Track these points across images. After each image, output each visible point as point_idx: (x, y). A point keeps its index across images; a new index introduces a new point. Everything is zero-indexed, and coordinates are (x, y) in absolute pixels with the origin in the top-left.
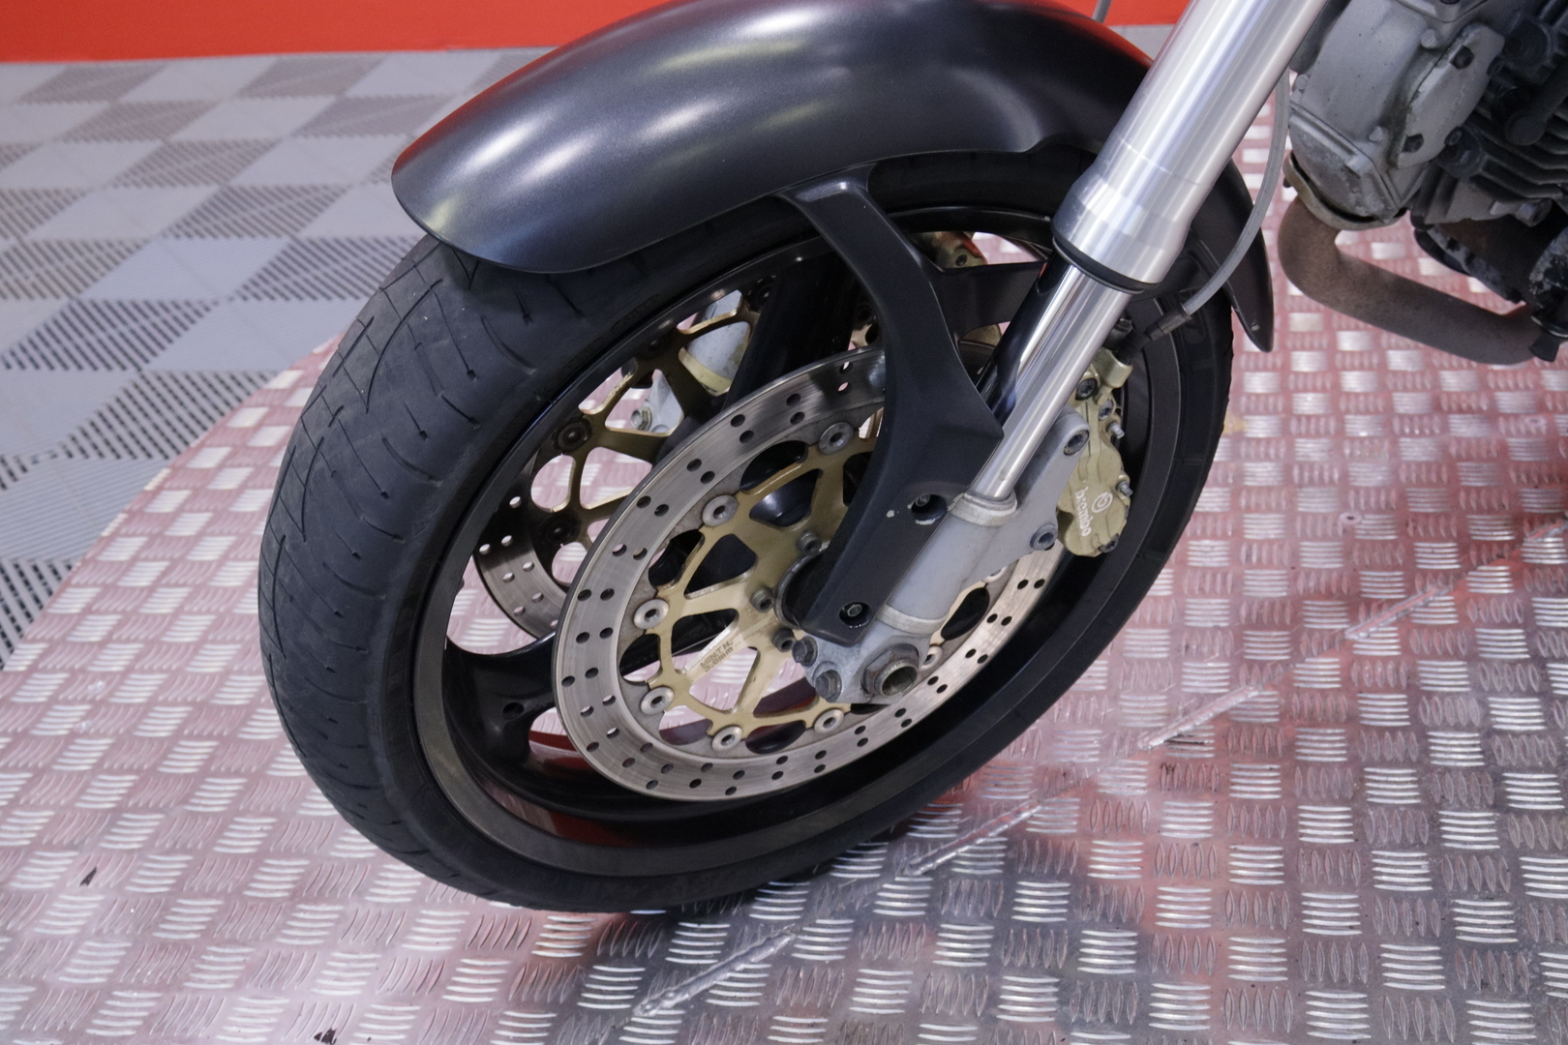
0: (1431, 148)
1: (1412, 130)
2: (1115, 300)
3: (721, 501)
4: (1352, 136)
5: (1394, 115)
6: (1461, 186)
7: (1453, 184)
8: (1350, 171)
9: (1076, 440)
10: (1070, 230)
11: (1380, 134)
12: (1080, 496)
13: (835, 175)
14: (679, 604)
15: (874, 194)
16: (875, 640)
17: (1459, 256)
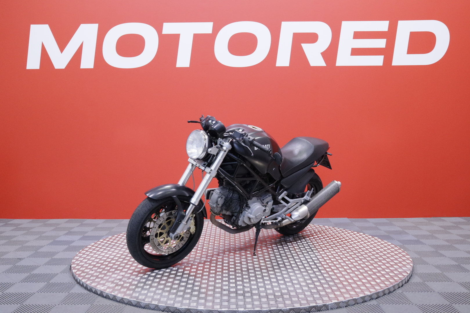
0: (220, 205)
1: (218, 203)
2: (194, 206)
3: (164, 221)
4: (214, 204)
5: (217, 202)
6: (224, 210)
7: (223, 209)
8: (214, 207)
9: (191, 219)
10: (191, 201)
11: (216, 204)
12: (191, 225)
13: (175, 195)
14: (160, 231)
15: (177, 197)
16: (175, 233)
17: (227, 222)
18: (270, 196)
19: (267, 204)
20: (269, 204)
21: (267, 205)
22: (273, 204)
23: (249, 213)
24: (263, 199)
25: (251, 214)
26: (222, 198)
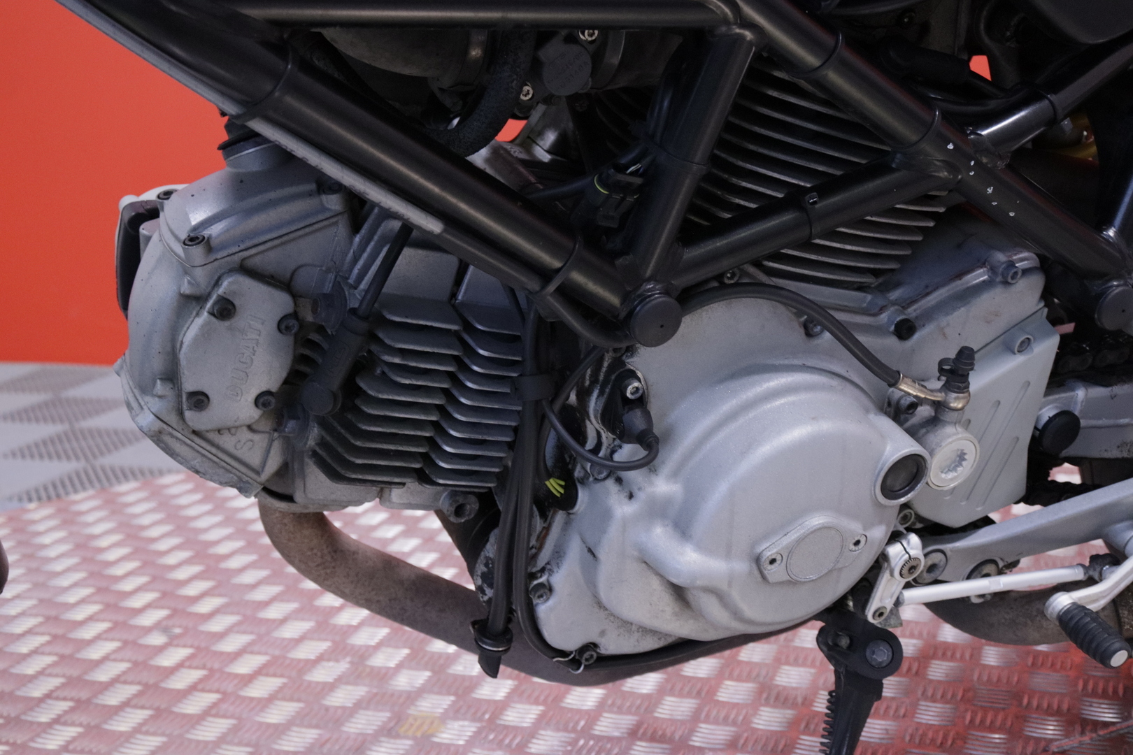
18: (1006, 276)
19: (947, 387)
20: (977, 381)
21: (956, 402)
22: (1059, 379)
23: (658, 511)
24: (912, 312)
25: (682, 527)
26: (225, 310)
